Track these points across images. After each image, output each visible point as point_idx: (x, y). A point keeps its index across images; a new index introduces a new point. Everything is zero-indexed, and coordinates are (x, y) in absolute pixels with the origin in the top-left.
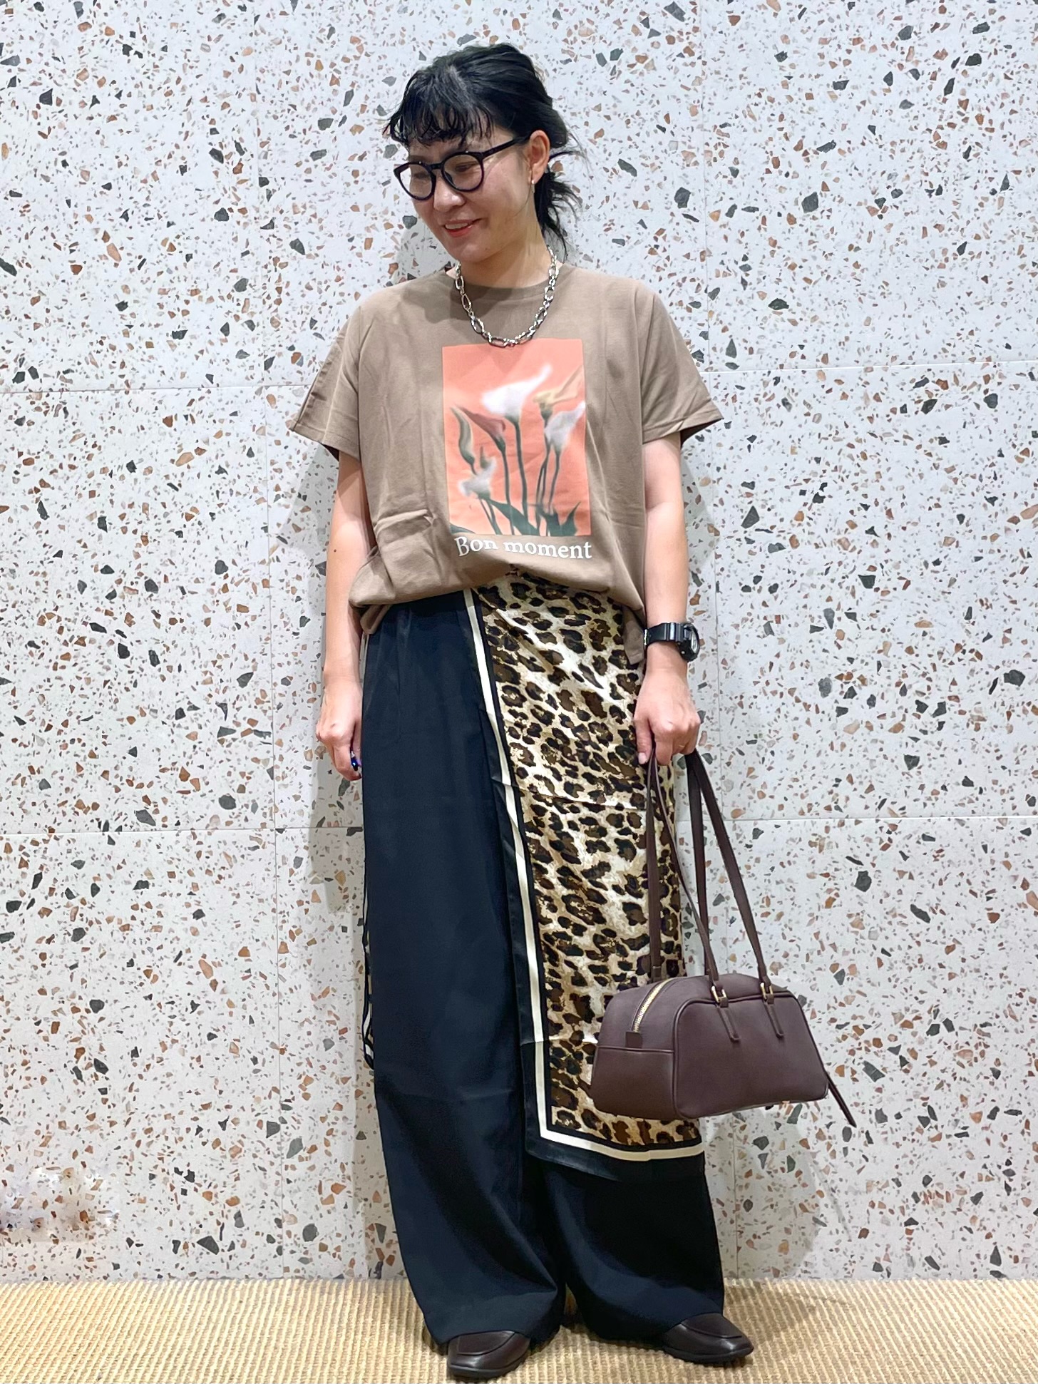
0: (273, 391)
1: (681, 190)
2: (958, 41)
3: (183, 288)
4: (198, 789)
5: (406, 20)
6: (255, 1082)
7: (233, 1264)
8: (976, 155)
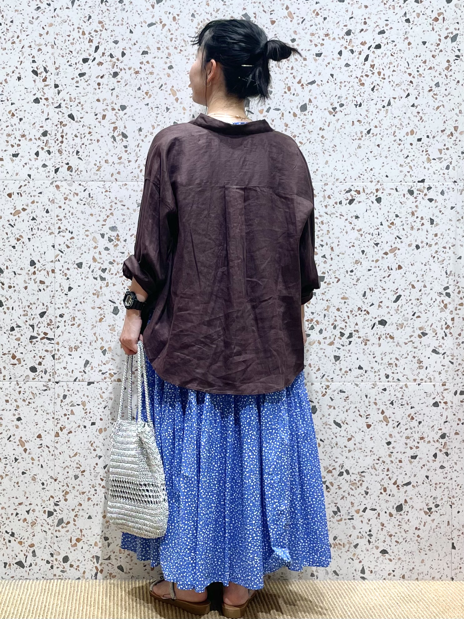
0: (58, 183)
2: (371, 38)
3: (18, 134)
4: (20, 363)
5: (124, 14)
6: (43, 493)
7: (31, 573)
8: (377, 90)
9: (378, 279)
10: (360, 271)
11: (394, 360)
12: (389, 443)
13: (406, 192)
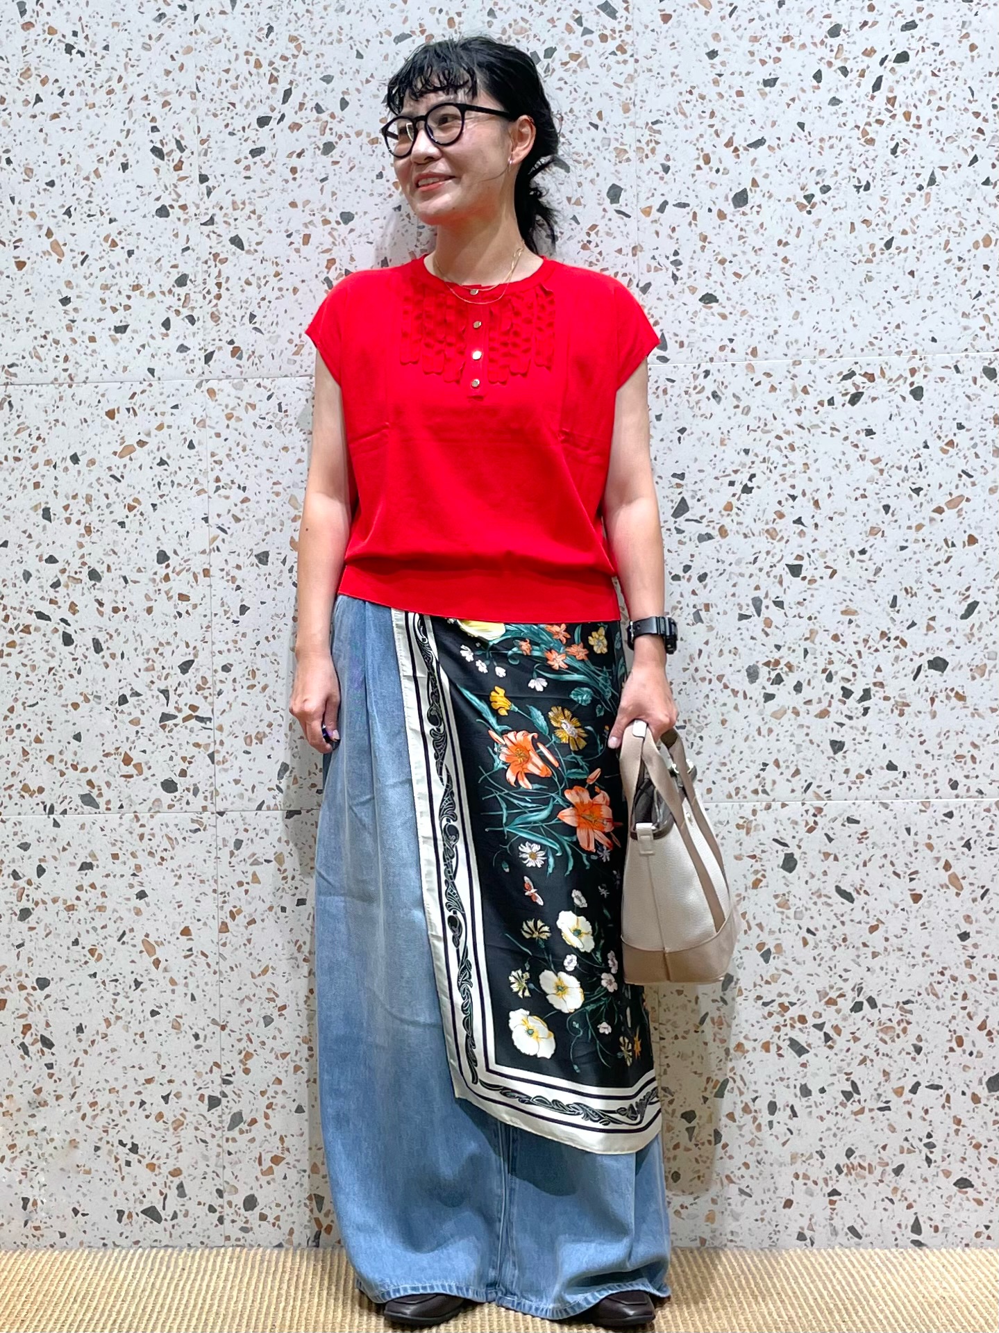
0: (213, 384)
1: (614, 187)
2: (886, 39)
3: (125, 284)
4: (140, 773)
5: (344, 19)
6: (197, 1057)
7: (176, 1233)
8: (903, 152)
9: (923, 567)
10: (881, 550)
11: (967, 747)
12: (964, 936)
13: (978, 372)
